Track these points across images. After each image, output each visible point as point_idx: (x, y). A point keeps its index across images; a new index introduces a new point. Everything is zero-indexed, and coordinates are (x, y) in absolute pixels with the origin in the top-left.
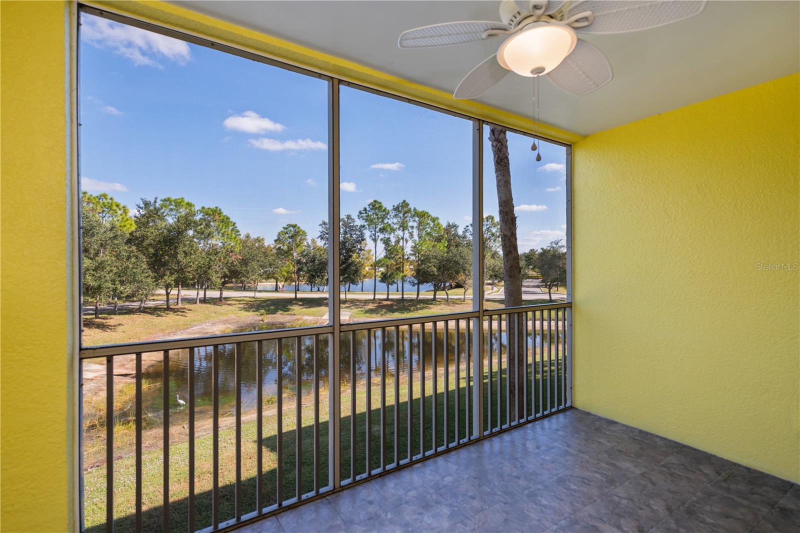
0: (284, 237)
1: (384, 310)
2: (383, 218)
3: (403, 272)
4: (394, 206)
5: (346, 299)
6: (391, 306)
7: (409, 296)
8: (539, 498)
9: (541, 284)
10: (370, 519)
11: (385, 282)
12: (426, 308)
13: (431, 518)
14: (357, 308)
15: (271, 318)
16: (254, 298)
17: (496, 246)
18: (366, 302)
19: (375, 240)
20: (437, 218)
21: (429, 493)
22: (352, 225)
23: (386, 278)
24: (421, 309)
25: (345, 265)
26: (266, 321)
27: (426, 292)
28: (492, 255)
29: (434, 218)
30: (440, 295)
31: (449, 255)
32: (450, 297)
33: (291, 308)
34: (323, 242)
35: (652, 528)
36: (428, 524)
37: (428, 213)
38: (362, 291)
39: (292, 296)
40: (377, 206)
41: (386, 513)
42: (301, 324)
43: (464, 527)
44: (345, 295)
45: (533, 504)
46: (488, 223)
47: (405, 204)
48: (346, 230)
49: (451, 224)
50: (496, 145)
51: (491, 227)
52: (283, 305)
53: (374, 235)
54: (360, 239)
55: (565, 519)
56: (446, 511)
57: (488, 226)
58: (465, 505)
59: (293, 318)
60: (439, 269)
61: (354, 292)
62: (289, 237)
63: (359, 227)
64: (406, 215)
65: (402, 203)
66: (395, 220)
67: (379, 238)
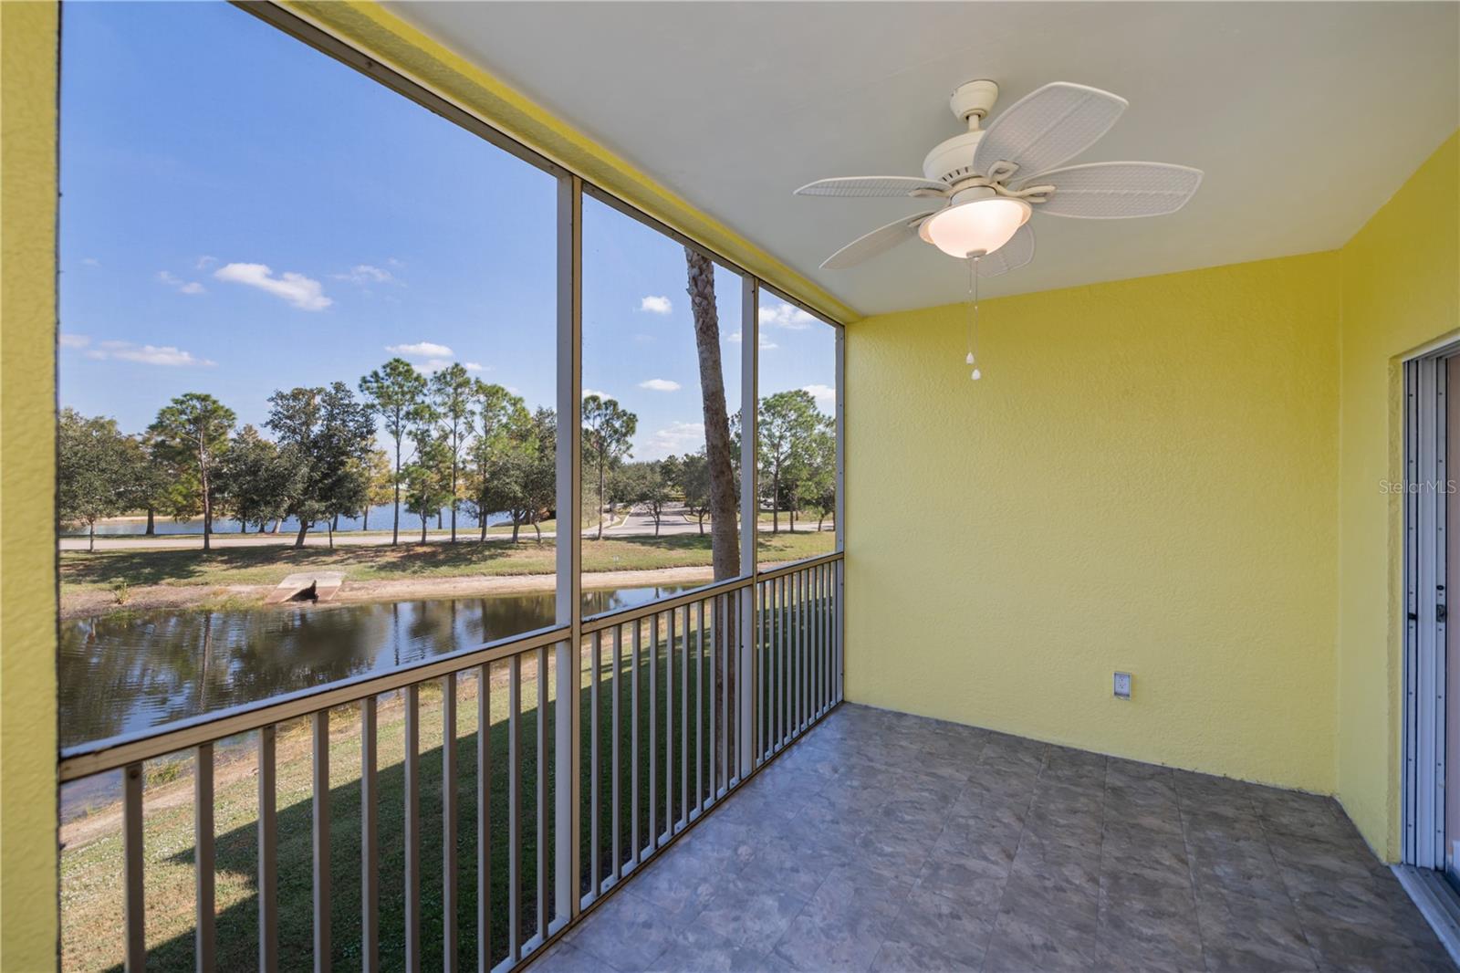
0: (176, 420)
1: (419, 563)
2: (413, 394)
3: (454, 494)
4: (435, 373)
5: (331, 545)
6: (433, 554)
7: (465, 536)
8: (879, 845)
9: (685, 509)
10: (663, 953)
11: (416, 512)
12: (501, 555)
13: (756, 920)
14: (360, 562)
15: (141, 595)
16: (89, 552)
17: (620, 449)
18: (379, 550)
19: (396, 434)
20: (521, 399)
21: (728, 882)
22: (347, 402)
23: (422, 505)
24: (492, 557)
25: (330, 480)
26: (128, 602)
27: (499, 527)
28: (610, 463)
29: (515, 399)
30: (522, 532)
31: (542, 463)
32: (543, 535)
33: (199, 568)
34: (279, 434)
35: (1017, 848)
36: (757, 931)
37: (503, 390)
38: (365, 529)
39: (199, 543)
40: (401, 369)
41: (683, 933)
42: (226, 603)
43: (809, 918)
44: (329, 538)
45: (875, 856)
46: (608, 412)
47: (458, 371)
48: (332, 411)
49: (544, 410)
50: (700, 304)
51: (613, 419)
52: (178, 565)
53: (394, 423)
54: (365, 430)
55: (924, 865)
56: (770, 902)
57: (607, 418)
58: (791, 885)
59: (204, 592)
60: (525, 487)
61: (348, 532)
62: (189, 420)
63: (361, 407)
64: (459, 390)
65: (453, 368)
66: (439, 399)
67: (406, 431)
